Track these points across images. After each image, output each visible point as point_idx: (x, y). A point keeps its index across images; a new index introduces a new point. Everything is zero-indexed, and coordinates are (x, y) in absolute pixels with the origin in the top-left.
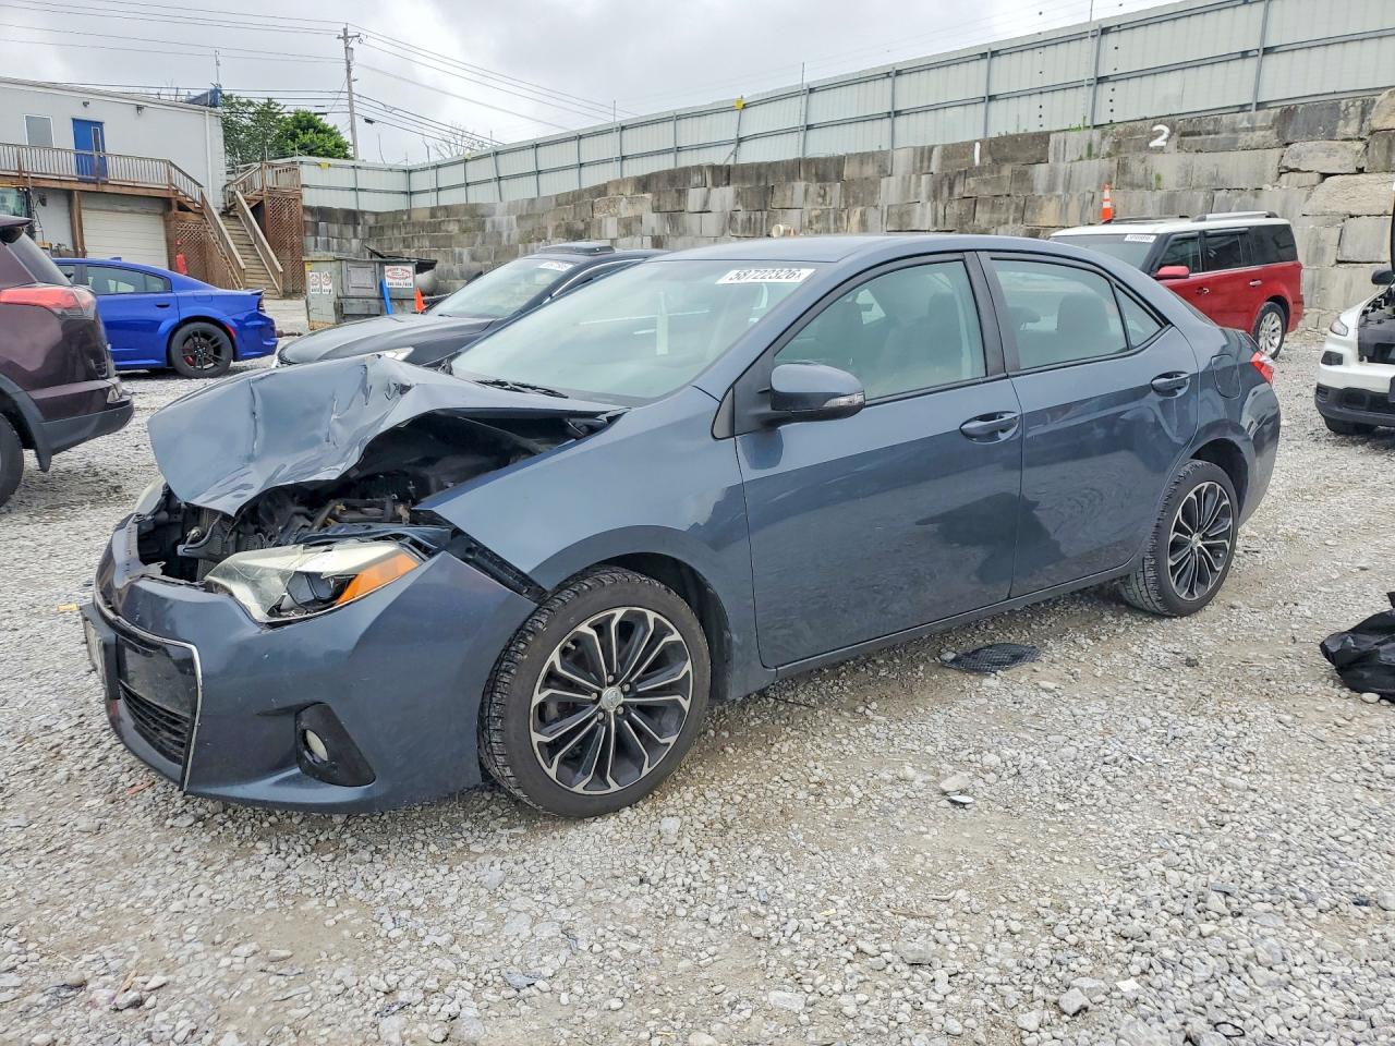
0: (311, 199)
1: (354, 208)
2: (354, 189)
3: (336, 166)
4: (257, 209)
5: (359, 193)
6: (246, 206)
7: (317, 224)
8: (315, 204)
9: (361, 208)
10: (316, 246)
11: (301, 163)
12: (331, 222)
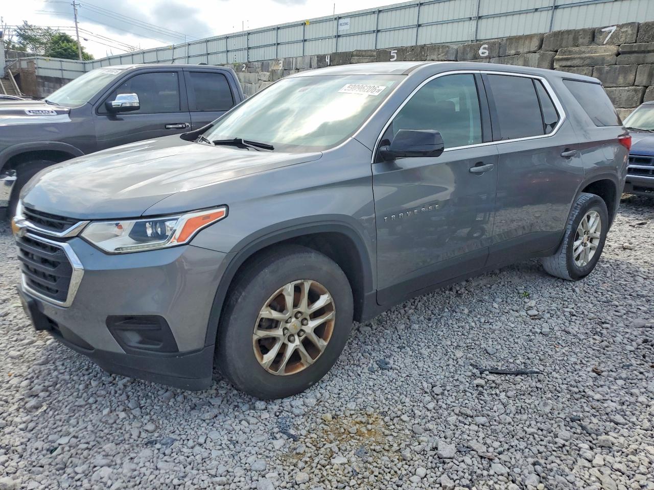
0: (42, 73)
1: (61, 77)
2: (61, 70)
3: (53, 60)
4: (17, 77)
5: (63, 71)
6: (12, 75)
7: (44, 83)
8: (43, 75)
9: (64, 77)
10: (44, 91)
11: (38, 59)
12: (50, 82)
